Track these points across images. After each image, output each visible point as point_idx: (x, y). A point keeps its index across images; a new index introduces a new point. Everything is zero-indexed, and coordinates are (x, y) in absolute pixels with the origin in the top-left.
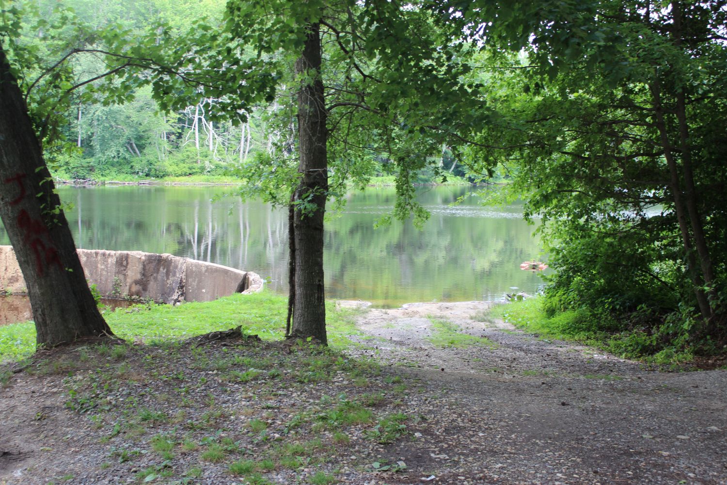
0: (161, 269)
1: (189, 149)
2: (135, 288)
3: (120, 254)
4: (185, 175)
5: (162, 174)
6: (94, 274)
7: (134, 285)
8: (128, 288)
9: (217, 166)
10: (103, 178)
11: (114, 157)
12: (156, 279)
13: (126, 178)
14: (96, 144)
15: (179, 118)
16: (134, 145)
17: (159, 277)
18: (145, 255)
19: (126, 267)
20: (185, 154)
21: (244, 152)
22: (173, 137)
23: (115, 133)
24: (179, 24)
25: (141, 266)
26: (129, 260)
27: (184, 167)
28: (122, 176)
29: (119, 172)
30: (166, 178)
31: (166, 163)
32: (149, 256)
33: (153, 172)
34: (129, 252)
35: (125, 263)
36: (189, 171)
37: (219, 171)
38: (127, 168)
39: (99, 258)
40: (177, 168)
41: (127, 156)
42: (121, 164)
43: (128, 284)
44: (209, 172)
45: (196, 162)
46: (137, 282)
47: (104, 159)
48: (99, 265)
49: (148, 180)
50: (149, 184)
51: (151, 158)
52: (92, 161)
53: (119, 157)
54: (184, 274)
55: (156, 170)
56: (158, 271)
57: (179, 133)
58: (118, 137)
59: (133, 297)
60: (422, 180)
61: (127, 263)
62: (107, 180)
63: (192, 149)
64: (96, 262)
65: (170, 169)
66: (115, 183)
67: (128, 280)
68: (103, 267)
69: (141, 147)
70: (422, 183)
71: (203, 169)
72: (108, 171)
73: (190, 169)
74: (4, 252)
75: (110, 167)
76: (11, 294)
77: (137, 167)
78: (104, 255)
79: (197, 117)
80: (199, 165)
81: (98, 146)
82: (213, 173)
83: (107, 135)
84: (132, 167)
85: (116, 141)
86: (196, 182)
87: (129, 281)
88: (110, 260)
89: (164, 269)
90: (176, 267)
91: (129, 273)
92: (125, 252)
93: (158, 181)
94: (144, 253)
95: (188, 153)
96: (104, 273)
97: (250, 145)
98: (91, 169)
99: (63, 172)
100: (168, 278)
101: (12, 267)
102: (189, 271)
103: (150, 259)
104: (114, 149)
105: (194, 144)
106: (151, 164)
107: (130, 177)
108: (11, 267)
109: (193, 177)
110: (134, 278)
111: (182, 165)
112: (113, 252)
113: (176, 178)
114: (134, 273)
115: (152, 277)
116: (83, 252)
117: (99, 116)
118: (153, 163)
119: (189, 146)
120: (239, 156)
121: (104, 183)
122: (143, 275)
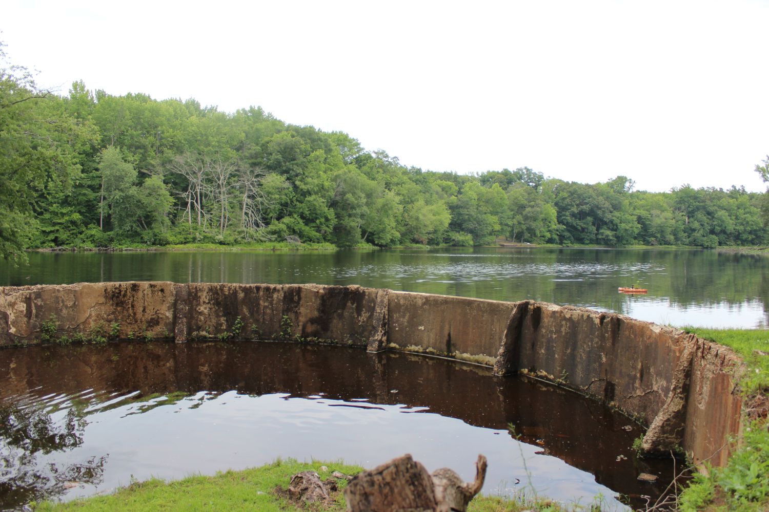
0: (349, 304)
1: (184, 224)
2: (310, 328)
3: (289, 288)
4: (182, 243)
5: (165, 243)
6: (255, 314)
7: (309, 325)
8: (300, 328)
9: (205, 237)
10: (120, 247)
11: (128, 231)
12: (341, 316)
13: (138, 246)
14: (115, 221)
15: (175, 203)
16: (143, 222)
17: (346, 314)
18: (324, 288)
19: (298, 303)
20: (181, 228)
21: (224, 226)
22: (171, 216)
23: (129, 213)
24: (172, 134)
25: (319, 301)
26: (302, 295)
27: (181, 238)
28: (136, 244)
29: (133, 242)
30: (168, 246)
31: (168, 235)
32: (330, 289)
33: (157, 242)
34: (301, 285)
35: (296, 298)
36: (184, 241)
37: (206, 240)
38: (138, 239)
39: (261, 293)
40: (175, 238)
41: (138, 229)
42: (134, 236)
43: (301, 324)
44: (199, 241)
45: (190, 234)
46: (312, 321)
47: (121, 232)
48: (261, 302)
49: (154, 248)
50: (155, 250)
51: (156, 231)
52: (111, 233)
53: (132, 230)
54: (387, 308)
55: (160, 240)
56: (344, 307)
57: (175, 213)
58: (132, 216)
59: (309, 339)
60: (348, 246)
61: (300, 299)
62: (124, 247)
63: (186, 224)
64: (257, 299)
65: (171, 239)
66: (130, 250)
67: (300, 318)
68: (266, 304)
69: (149, 224)
70: (347, 248)
71: (194, 239)
72: (124, 241)
73: (185, 239)
74: (141, 289)
75: (126, 238)
76: (151, 341)
77: (146, 238)
78: (268, 289)
79: (190, 201)
80: (191, 236)
81: (116, 223)
82: (202, 242)
83: (124, 214)
84: (142, 238)
85: (130, 219)
86: (191, 247)
87: (302, 319)
88: (275, 296)
89: (353, 304)
90: (374, 301)
91: (302, 310)
92: (296, 285)
93: (163, 248)
94: (322, 286)
95: (184, 227)
96: (268, 311)
97: (228, 222)
98: (111, 240)
99: (90, 242)
100: (359, 314)
101: (151, 308)
102: (393, 304)
103: (331, 293)
104: (129, 224)
105: (188, 221)
106: (156, 236)
107: (140, 245)
108: (149, 307)
109: (188, 245)
110: (309, 316)
111: (179, 236)
112: (279, 286)
113: (175, 246)
114: (307, 310)
115: (335, 315)
116: (240, 287)
117: (117, 199)
118: (158, 234)
119: (183, 222)
120: (220, 229)
121: (122, 251)
122: (323, 311)
